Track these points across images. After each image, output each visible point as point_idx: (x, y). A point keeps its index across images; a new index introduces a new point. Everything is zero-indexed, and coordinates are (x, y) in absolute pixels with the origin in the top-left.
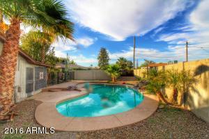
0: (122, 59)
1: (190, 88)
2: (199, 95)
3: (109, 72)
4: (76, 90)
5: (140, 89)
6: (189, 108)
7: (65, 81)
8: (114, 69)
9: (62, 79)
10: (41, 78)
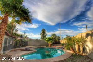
0: (54, 35)
1: (85, 45)
2: (89, 47)
3: (47, 41)
4: (29, 50)
5: (63, 49)
6: (86, 55)
7: (23, 46)
8: (50, 39)
9: (21, 45)
10: (11, 43)
